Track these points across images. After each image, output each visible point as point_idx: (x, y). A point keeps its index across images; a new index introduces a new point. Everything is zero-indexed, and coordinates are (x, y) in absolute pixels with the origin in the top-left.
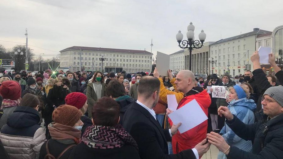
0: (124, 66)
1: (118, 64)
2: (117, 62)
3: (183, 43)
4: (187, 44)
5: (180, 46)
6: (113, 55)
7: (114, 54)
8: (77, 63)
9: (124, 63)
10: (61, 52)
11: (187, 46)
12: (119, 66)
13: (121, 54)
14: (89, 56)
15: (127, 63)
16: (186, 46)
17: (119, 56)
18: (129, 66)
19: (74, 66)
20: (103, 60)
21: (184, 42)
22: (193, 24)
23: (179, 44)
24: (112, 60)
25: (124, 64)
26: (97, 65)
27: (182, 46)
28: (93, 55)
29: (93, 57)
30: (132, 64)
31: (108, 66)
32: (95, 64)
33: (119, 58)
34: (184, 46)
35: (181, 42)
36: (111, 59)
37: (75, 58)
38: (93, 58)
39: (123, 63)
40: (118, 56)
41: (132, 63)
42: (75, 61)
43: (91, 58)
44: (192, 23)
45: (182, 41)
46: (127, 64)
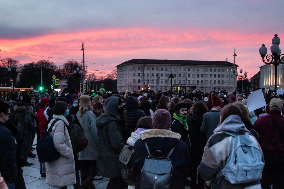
0: (198, 83)
1: (189, 81)
2: (188, 79)
3: (267, 58)
4: (271, 59)
5: (264, 61)
6: (182, 69)
7: (184, 67)
8: (137, 80)
9: (198, 79)
10: (118, 67)
11: (272, 61)
12: (191, 83)
13: (193, 67)
14: (152, 72)
15: (203, 79)
16: (270, 61)
17: (191, 69)
18: (204, 83)
19: (134, 85)
20: (172, 76)
21: (268, 56)
22: (278, 37)
23: (263, 59)
24: (182, 75)
25: (198, 81)
26: (162, 82)
27: (266, 61)
28: (157, 70)
29: (158, 72)
30: (209, 81)
31: (177, 84)
32: (160, 81)
33: (191, 72)
34: (269, 61)
35: (265, 57)
36: (180, 74)
37: (134, 75)
38: (158, 74)
39: (196, 79)
40: (189, 70)
41: (209, 79)
42: (134, 78)
43: (155, 74)
44: (277, 35)
45: (266, 55)
46: (202, 81)
